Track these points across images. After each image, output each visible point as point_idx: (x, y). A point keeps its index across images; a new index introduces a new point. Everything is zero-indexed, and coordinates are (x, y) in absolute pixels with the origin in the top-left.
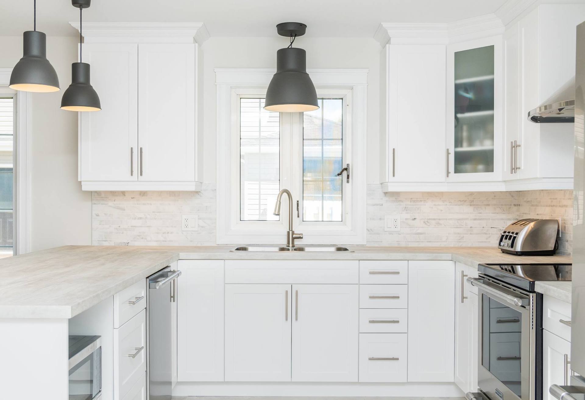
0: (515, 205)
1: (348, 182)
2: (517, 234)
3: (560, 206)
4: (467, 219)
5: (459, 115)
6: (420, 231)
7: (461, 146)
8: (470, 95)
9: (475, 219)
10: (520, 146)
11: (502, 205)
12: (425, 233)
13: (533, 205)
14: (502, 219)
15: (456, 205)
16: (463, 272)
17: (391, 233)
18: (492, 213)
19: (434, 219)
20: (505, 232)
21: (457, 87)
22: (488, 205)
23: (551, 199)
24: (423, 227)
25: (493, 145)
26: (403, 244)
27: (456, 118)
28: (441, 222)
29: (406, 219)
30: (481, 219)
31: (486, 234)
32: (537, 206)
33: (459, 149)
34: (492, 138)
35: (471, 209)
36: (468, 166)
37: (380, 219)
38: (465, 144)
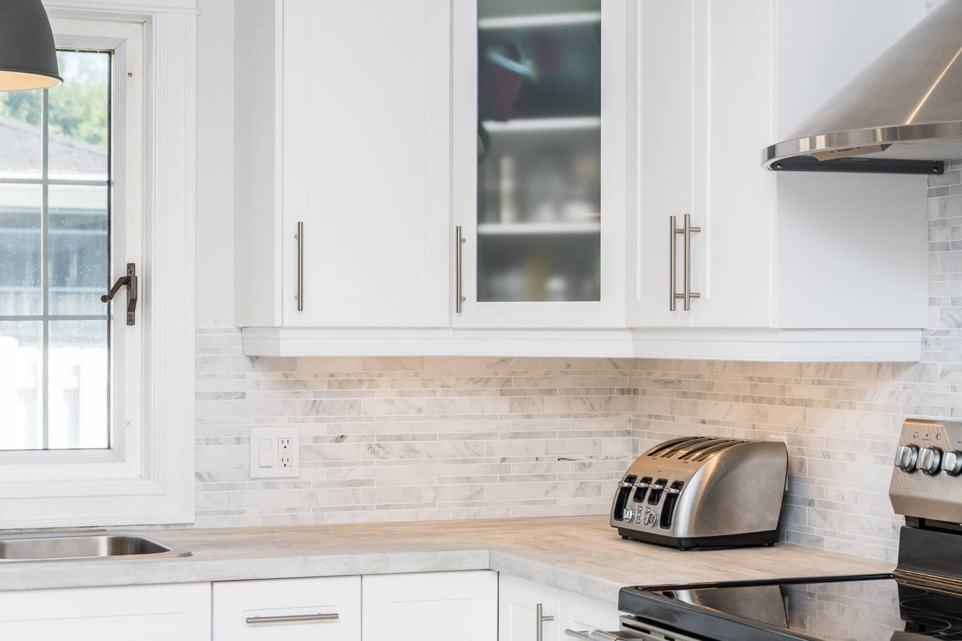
0: (622, 391)
1: (131, 321)
2: (678, 485)
3: (783, 402)
4: (490, 435)
5: (491, 126)
6: (358, 473)
7: (498, 219)
8: (524, 68)
9: (515, 436)
10: (698, 230)
11: (588, 391)
12: (370, 482)
13: (685, 395)
14: (589, 434)
15: (461, 393)
16: (540, 607)
17: (270, 484)
18: (562, 416)
19: (399, 438)
20: (631, 479)
21: (486, 39)
22: (551, 392)
23: (750, 378)
24: (365, 464)
25: (598, 219)
26: (308, 518)
27: (482, 132)
28: (418, 445)
29: (317, 439)
30: (530, 435)
31: (544, 477)
32: (700, 396)
33: (491, 229)
34: (594, 198)
35: (501, 405)
36: (514, 281)
37: (238, 440)
38: (507, 213)
